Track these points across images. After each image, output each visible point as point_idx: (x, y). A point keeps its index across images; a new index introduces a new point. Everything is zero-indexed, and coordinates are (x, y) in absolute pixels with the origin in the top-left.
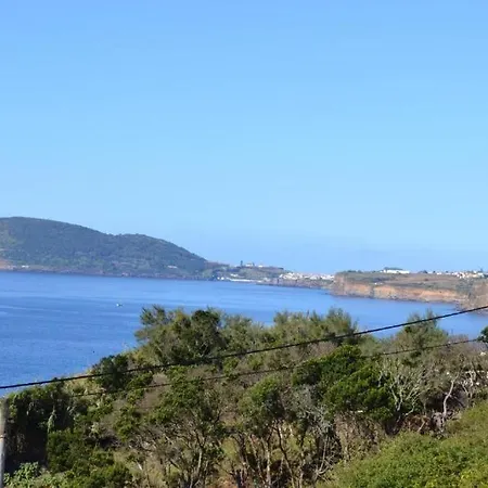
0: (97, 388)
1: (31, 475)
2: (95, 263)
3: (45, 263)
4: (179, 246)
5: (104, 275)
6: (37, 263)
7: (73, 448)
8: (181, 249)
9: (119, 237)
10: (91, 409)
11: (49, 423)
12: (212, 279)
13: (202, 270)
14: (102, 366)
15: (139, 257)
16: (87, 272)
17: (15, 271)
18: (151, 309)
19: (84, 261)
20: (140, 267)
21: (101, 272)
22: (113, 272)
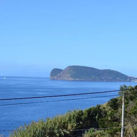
0: (109, 108)
1: (93, 131)
2: (96, 78)
3: (83, 78)
4: (120, 72)
5: (99, 81)
6: (80, 78)
7: (106, 123)
8: (120, 73)
9: (103, 70)
10: (108, 113)
11: (97, 117)
12: (129, 81)
13: (127, 79)
14: (110, 101)
15: (109, 76)
16: (94, 80)
17: (74, 80)
18: (123, 86)
19: (93, 77)
20: (109, 78)
21: (98, 80)
22: (101, 80)
